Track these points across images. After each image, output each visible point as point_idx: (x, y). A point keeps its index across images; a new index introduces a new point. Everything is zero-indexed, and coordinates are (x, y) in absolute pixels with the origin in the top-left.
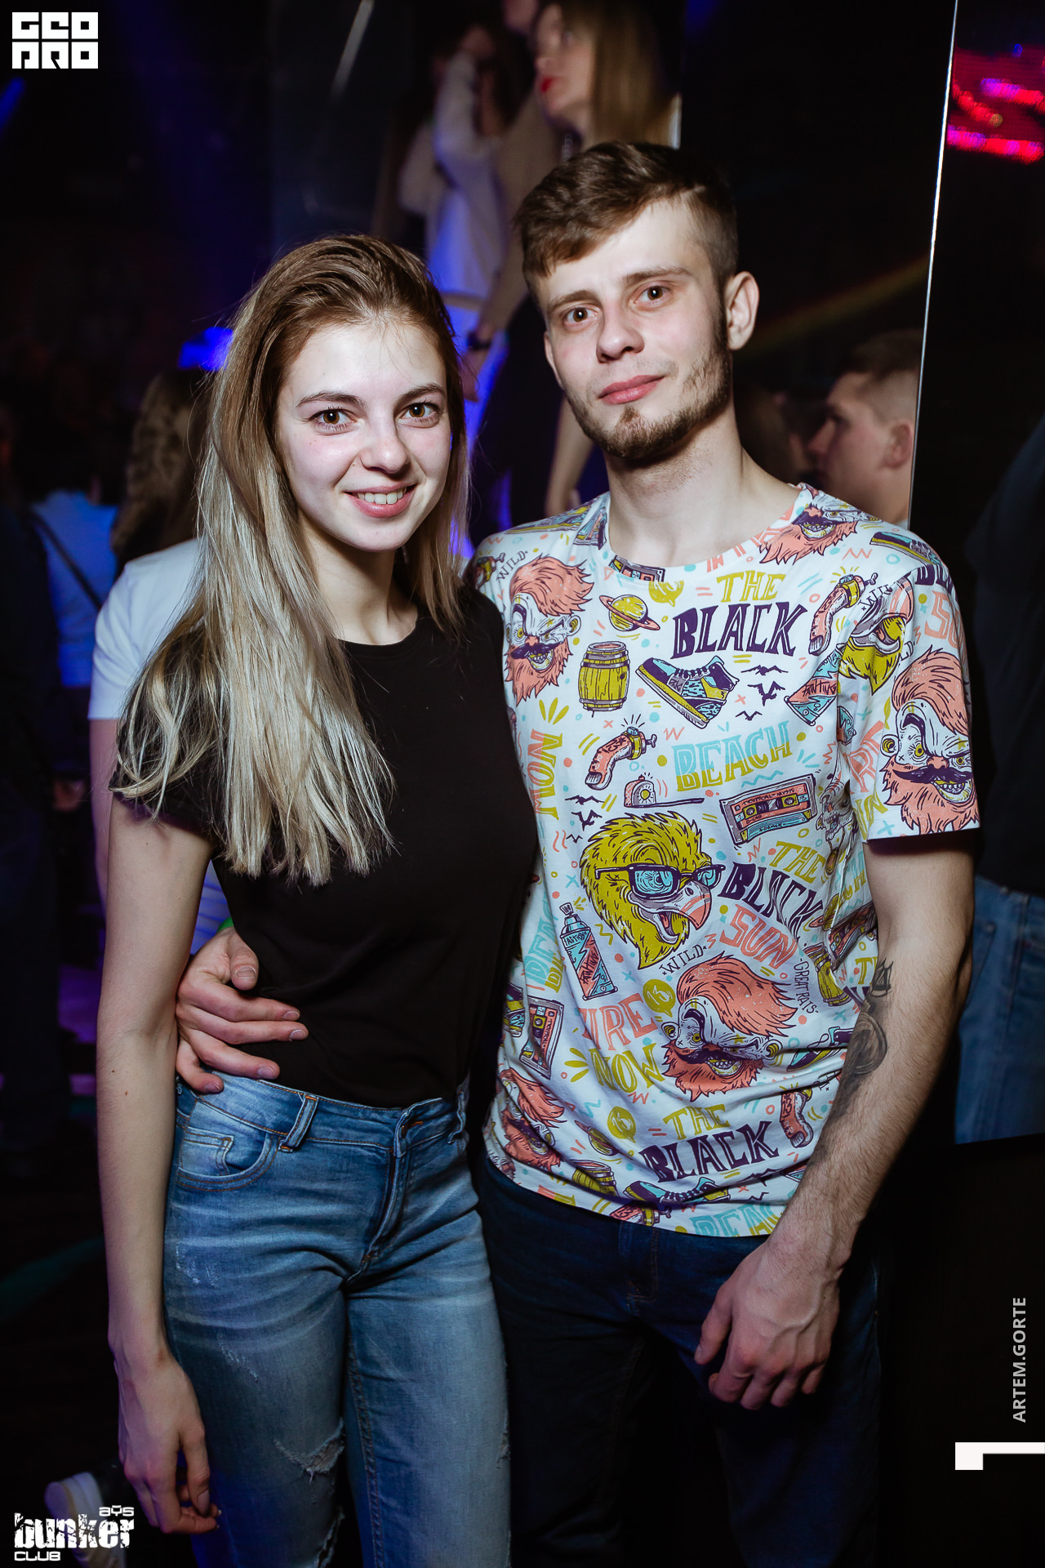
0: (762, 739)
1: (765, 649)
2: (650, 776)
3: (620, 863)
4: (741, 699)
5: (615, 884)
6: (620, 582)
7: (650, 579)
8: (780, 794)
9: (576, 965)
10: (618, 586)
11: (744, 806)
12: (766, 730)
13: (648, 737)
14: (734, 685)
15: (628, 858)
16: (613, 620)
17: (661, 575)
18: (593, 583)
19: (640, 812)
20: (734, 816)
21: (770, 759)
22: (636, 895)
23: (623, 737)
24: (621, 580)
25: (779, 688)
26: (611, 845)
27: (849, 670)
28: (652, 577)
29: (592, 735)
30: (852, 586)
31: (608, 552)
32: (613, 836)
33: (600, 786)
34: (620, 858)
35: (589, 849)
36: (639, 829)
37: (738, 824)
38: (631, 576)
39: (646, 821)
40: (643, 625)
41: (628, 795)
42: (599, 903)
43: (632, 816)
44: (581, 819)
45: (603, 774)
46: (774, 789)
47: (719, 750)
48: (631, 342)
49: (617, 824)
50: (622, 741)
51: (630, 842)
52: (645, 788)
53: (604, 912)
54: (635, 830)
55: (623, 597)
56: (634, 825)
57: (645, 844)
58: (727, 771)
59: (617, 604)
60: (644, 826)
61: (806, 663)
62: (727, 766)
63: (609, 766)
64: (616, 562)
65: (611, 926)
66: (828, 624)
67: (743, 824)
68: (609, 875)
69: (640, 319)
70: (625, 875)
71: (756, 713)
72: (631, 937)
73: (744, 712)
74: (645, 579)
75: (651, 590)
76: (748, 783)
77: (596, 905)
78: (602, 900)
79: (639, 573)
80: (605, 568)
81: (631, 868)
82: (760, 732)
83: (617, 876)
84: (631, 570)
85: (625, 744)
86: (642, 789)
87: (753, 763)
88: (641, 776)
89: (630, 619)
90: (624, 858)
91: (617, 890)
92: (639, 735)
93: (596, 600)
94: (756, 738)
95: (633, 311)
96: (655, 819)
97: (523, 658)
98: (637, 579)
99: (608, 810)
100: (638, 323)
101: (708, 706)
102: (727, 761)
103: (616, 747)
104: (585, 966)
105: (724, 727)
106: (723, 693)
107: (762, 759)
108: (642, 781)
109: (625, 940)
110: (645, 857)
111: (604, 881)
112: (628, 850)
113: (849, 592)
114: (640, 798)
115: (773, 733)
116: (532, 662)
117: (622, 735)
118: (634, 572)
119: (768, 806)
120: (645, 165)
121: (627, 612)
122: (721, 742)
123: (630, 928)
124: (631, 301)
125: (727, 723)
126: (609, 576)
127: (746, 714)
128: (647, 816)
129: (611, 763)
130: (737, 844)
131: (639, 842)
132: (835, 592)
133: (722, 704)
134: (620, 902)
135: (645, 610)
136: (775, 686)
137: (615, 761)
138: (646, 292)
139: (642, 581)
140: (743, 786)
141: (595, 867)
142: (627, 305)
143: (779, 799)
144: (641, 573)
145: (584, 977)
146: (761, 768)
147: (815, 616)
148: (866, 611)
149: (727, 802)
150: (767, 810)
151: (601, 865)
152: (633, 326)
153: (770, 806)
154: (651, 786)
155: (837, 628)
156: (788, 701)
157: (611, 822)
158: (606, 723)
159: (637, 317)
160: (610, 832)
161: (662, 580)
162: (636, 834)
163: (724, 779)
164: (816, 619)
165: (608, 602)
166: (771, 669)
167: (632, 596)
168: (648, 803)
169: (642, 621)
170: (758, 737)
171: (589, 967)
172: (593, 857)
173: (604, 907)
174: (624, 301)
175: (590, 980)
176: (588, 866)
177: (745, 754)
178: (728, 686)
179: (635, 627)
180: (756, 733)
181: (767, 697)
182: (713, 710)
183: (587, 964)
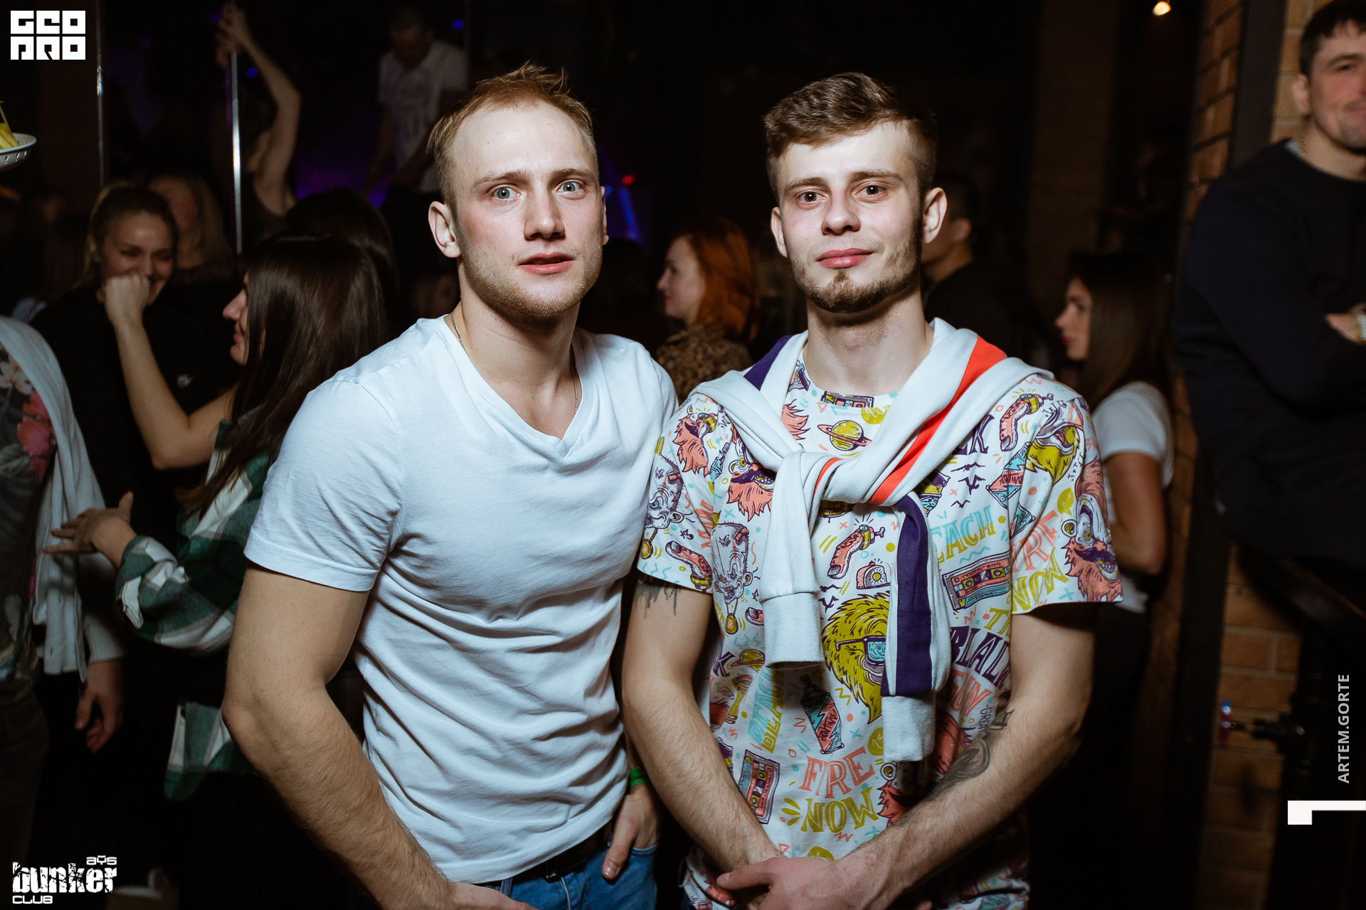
0: (973, 521)
1: (968, 452)
2: (880, 561)
3: (857, 636)
4: (954, 492)
5: (853, 653)
6: (835, 413)
7: (861, 406)
8: (989, 566)
9: (815, 725)
10: (834, 414)
11: (963, 578)
12: (975, 514)
13: (876, 530)
14: (946, 482)
15: (862, 632)
16: (836, 443)
17: (871, 402)
18: (808, 416)
19: (872, 592)
20: (954, 586)
21: (979, 538)
22: (868, 663)
23: (856, 534)
24: (836, 410)
25: (980, 479)
26: (848, 621)
27: (1033, 465)
28: (863, 404)
29: (830, 536)
30: (1032, 400)
31: (816, 391)
32: (849, 615)
33: (839, 576)
34: (856, 631)
35: (828, 627)
36: (872, 606)
37: (957, 593)
38: (844, 405)
39: (877, 599)
40: (861, 444)
41: (860, 579)
42: (840, 670)
43: (865, 596)
44: (824, 603)
45: (842, 566)
46: (984, 562)
47: (940, 534)
48: (852, 222)
49: (851, 604)
50: (856, 537)
51: (864, 618)
52: (876, 571)
53: (844, 678)
54: (868, 607)
55: (840, 423)
56: (867, 603)
57: (876, 619)
58: (948, 550)
59: (836, 430)
60: (876, 603)
61: (1000, 459)
62: (948, 546)
63: (847, 559)
64: (827, 397)
65: (851, 689)
66: (1013, 427)
67: (961, 594)
68: (848, 646)
69: (859, 207)
70: (860, 646)
71: (966, 501)
72: (862, 698)
73: (957, 502)
74: (857, 406)
75: (863, 415)
76: (964, 559)
77: (837, 673)
78: (843, 668)
79: (851, 402)
80: (818, 403)
81: (866, 640)
82: (971, 516)
83: (855, 647)
84: (844, 401)
85: (858, 539)
86: (873, 573)
87: (967, 542)
88: (872, 562)
89: (850, 440)
90: (860, 631)
91: (856, 658)
92: (868, 530)
93: (815, 430)
94: (968, 522)
95: (854, 200)
96: (885, 597)
97: (750, 482)
98: (850, 407)
99: (843, 594)
100: (857, 210)
101: (927, 500)
102: (947, 542)
103: (852, 542)
104: (823, 726)
105: (943, 515)
106: (938, 489)
107: (973, 537)
108: (873, 566)
109: (857, 700)
110: (875, 630)
111: (844, 652)
112: (863, 624)
113: (1030, 404)
114: (872, 580)
115: (980, 516)
116: (760, 484)
117: (855, 532)
118: (847, 402)
119: (980, 577)
120: (880, 92)
121: (846, 435)
122: (942, 528)
123: (862, 690)
124: (854, 193)
125: (945, 512)
126: (824, 409)
127: (959, 503)
128: (879, 594)
129: (848, 556)
130: (955, 610)
131: (871, 617)
132: (1017, 404)
133: (938, 497)
134: (857, 668)
135: (860, 431)
136: (977, 478)
137: (851, 554)
138: (865, 189)
139: (855, 408)
140: (961, 562)
141: (835, 641)
142: (850, 195)
143: (988, 571)
144: (854, 402)
145: (823, 736)
146: (974, 545)
147: (1001, 421)
148: (1048, 417)
149: (948, 575)
150: (980, 581)
151: (840, 639)
152: (854, 211)
153: (982, 577)
154: (882, 569)
155: (1022, 430)
156: (989, 489)
157: (845, 603)
158: (841, 525)
159: (857, 205)
160: (846, 612)
161: (872, 406)
162: (869, 611)
163: (945, 558)
164: (1003, 424)
165: (829, 430)
166: (973, 465)
167: (848, 421)
168: (880, 583)
169: (860, 440)
170: (970, 520)
171: (827, 728)
172: (833, 633)
173: (845, 673)
174: (848, 192)
175: (828, 738)
176: (829, 642)
177: (961, 535)
178: (941, 483)
179: (855, 446)
180: (967, 518)
181: (972, 487)
182: (931, 503)
183: (825, 725)
